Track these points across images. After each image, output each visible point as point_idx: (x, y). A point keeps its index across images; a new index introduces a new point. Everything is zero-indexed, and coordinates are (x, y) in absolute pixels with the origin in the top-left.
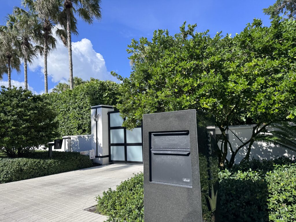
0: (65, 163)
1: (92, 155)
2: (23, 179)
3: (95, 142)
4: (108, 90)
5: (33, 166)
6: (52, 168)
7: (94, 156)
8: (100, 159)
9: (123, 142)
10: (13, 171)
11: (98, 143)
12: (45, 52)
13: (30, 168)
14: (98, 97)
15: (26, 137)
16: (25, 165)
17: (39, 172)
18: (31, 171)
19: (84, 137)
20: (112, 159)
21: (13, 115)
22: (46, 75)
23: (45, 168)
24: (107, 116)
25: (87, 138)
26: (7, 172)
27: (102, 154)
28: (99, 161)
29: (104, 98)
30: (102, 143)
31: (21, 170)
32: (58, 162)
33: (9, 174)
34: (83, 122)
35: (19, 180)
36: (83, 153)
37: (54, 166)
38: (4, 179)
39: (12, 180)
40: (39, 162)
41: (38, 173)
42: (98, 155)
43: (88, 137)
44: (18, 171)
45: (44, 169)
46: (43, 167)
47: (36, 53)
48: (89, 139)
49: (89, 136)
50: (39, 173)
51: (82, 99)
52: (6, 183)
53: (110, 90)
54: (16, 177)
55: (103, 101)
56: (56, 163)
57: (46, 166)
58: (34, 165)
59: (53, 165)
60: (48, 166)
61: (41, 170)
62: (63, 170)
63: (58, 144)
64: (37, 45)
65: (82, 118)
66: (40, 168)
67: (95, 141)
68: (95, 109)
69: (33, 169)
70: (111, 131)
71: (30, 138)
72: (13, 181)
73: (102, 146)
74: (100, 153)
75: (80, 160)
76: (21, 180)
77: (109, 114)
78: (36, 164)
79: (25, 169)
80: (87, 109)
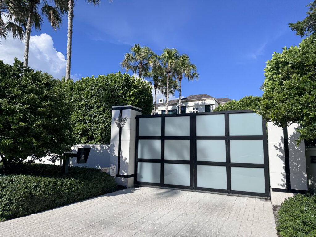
0: (89, 185)
1: (113, 173)
2: (34, 212)
3: (115, 156)
4: (134, 88)
5: (48, 189)
6: (73, 192)
7: (115, 175)
8: (123, 179)
9: (159, 158)
10: (20, 198)
11: (122, 157)
12: (29, 30)
13: (45, 193)
14: (120, 94)
15: (38, 141)
16: (35, 187)
17: (56, 200)
18: (46, 198)
19: (93, 147)
20: (138, 180)
21: (23, 104)
22: (26, 60)
23: (64, 193)
24: (135, 121)
25: (99, 150)
26: (10, 200)
27: (127, 173)
28: (122, 181)
29: (127, 97)
30: (128, 157)
31: (32, 196)
32: (80, 183)
33: (13, 203)
34: (92, 126)
35: (28, 215)
36: (105, 170)
37: (75, 190)
38: (6, 214)
39: (18, 215)
40: (55, 183)
41: (54, 201)
42: (121, 174)
43: (102, 147)
44: (27, 198)
45: (63, 195)
46: (62, 191)
47: (5, 33)
48: (103, 151)
49: (104, 146)
50: (56, 202)
51: (93, 95)
52: (7, 219)
53: (135, 87)
54: (24, 209)
55: (126, 100)
56: (78, 185)
57: (66, 189)
58: (49, 187)
59: (74, 188)
60: (68, 189)
61: (59, 197)
62: (87, 196)
63: (83, 155)
64: (11, 21)
65: (91, 121)
66: (58, 193)
67: (117, 154)
68: (119, 111)
69: (49, 194)
70: (140, 141)
71: (43, 142)
72: (19, 217)
73: (127, 161)
74: (123, 171)
75: (105, 180)
76: (31, 214)
77: (137, 118)
78: (52, 186)
79: (37, 194)
80: (101, 109)
